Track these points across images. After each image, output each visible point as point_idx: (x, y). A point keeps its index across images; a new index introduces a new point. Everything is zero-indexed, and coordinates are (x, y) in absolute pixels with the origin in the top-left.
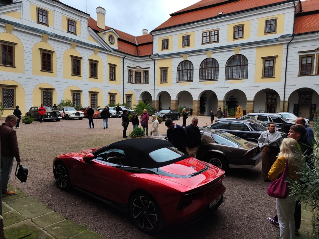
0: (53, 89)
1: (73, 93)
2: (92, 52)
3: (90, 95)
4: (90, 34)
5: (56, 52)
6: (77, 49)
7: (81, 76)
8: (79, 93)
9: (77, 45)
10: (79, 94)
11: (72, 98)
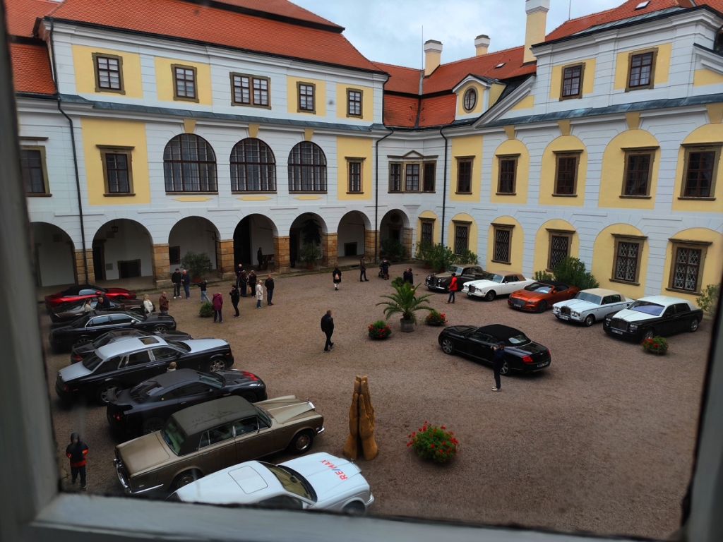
0: (573, 232)
1: (620, 242)
2: (701, 121)
3: (676, 248)
4: (703, 65)
5: (588, 150)
6: (646, 126)
7: (650, 198)
8: (638, 242)
9: (642, 116)
10: (638, 244)
11: (615, 253)
